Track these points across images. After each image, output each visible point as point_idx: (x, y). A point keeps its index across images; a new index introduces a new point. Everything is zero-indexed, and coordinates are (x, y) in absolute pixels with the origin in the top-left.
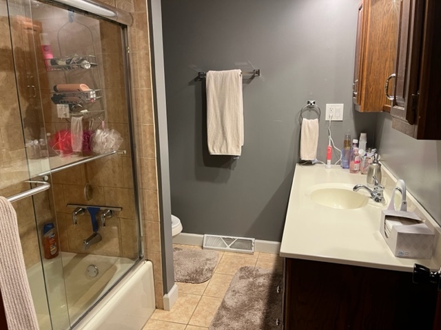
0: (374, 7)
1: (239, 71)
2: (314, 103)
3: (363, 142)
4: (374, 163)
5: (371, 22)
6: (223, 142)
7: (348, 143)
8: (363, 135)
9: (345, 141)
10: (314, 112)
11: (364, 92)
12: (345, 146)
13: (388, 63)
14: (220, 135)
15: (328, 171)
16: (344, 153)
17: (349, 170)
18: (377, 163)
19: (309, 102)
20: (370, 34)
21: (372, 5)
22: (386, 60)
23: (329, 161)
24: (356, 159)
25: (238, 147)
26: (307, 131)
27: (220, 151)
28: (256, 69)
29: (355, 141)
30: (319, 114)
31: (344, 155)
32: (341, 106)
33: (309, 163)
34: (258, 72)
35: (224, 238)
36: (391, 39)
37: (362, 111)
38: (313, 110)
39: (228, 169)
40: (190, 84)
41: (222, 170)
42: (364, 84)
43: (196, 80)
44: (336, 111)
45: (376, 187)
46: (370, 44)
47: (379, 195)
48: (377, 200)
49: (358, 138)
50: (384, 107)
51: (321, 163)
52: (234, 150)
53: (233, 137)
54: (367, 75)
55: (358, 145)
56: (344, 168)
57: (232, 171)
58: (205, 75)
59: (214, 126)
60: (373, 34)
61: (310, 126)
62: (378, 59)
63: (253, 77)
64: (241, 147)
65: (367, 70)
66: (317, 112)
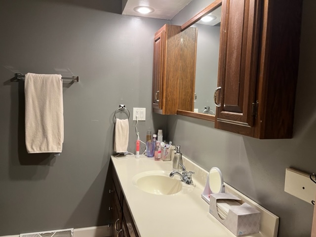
0: (169, 40)
1: (60, 76)
2: (124, 106)
3: (160, 137)
4: (177, 152)
5: (168, 50)
6: (43, 141)
7: (149, 137)
8: (160, 131)
9: (148, 136)
10: (124, 114)
11: (164, 100)
12: (148, 140)
13: (179, 80)
14: (40, 134)
15: (138, 160)
16: (148, 145)
17: (153, 158)
18: (180, 153)
19: (120, 106)
20: (167, 58)
21: (168, 38)
22: (178, 79)
23: (138, 152)
24: (159, 149)
25: (59, 144)
26: (120, 128)
27: (40, 149)
28: (76, 76)
29: (155, 136)
30: (129, 116)
31: (148, 147)
32: (144, 110)
33: (122, 155)
34: (77, 79)
35: (41, 234)
36: (180, 64)
37: (164, 114)
38: (124, 112)
39: (47, 166)
40: (6, 83)
41: (39, 167)
42: (165, 94)
43: (12, 80)
44: (141, 113)
45: (183, 172)
46: (167, 66)
47: (189, 178)
48: (188, 183)
49: (157, 134)
50: (178, 111)
51: (130, 154)
52: (55, 147)
53: (53, 134)
54: (166, 88)
55: (157, 138)
56: (148, 157)
57: (51, 168)
58: (24, 76)
59: (34, 125)
60: (169, 59)
61: (122, 124)
62: (173, 77)
63: (72, 83)
64: (62, 144)
65: (166, 84)
66: (127, 114)
